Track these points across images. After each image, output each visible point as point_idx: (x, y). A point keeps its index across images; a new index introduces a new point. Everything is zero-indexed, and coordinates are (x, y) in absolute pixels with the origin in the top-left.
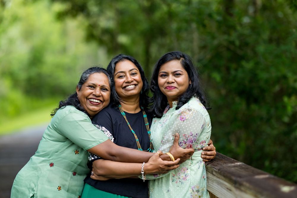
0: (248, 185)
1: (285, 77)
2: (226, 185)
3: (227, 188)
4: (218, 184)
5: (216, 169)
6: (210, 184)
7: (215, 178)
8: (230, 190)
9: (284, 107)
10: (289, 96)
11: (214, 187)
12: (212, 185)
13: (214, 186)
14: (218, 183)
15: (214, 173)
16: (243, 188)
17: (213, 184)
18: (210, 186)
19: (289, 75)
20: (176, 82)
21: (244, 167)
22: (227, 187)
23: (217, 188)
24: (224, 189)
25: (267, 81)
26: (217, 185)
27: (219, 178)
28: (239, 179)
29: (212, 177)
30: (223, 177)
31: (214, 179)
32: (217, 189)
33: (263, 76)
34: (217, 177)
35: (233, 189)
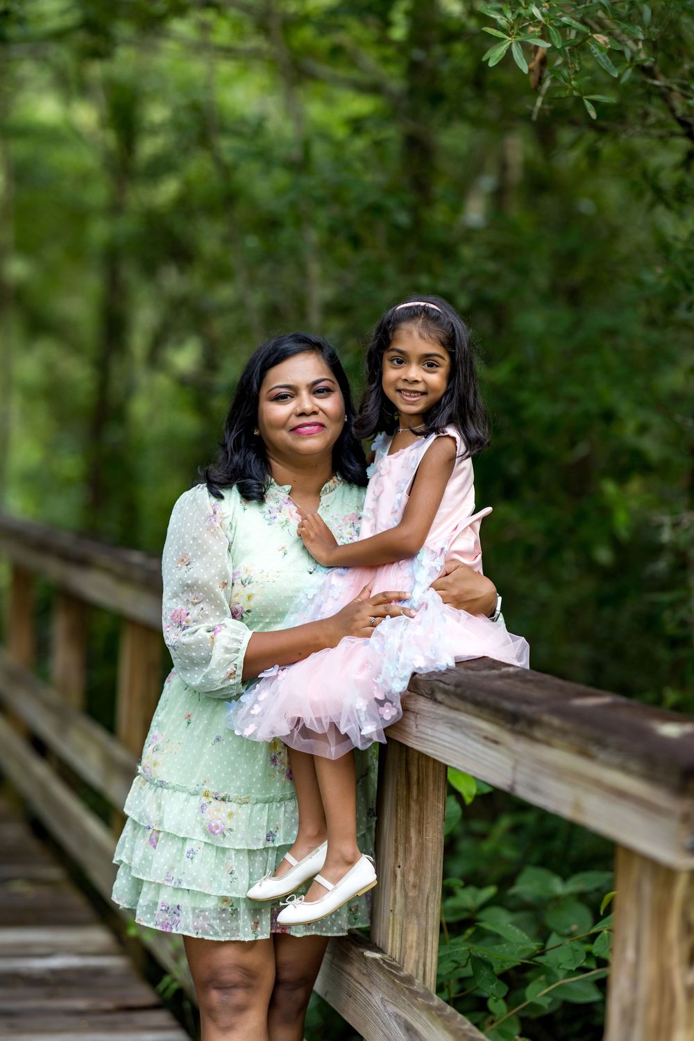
0: (556, 722)
1: (609, 416)
2: (480, 729)
3: (486, 738)
4: (452, 728)
5: (445, 683)
6: (424, 729)
7: (442, 711)
8: (496, 742)
9: (606, 512)
10: (622, 477)
11: (438, 738)
12: (430, 732)
13: (437, 734)
14: (454, 724)
15: (440, 697)
16: (538, 733)
17: (433, 729)
18: (424, 736)
19: (624, 407)
20: (320, 412)
21: (529, 677)
22: (485, 734)
23: (448, 739)
24: (474, 740)
25: (551, 429)
26: (449, 731)
27: (457, 709)
28: (525, 709)
29: (433, 710)
30: (470, 707)
31: (438, 714)
32: (449, 743)
33: (540, 408)
34: (451, 708)
35: (505, 737)
